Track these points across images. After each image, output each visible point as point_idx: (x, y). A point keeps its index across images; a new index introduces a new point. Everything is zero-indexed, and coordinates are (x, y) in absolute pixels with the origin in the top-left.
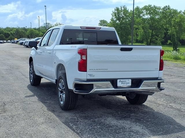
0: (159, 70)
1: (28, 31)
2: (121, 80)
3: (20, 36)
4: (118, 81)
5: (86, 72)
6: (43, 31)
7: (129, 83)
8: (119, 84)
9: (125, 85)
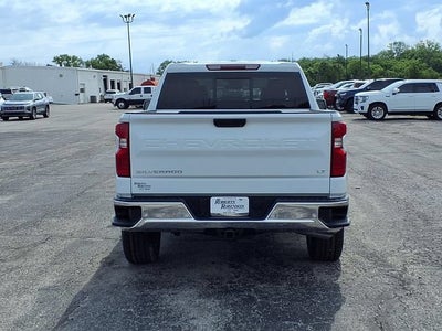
0: (332, 176)
1: (348, 66)
2: (222, 199)
3: (329, 77)
4: (213, 200)
5: (130, 176)
6: (384, 63)
7: (243, 206)
8: (215, 208)
9: (232, 212)
